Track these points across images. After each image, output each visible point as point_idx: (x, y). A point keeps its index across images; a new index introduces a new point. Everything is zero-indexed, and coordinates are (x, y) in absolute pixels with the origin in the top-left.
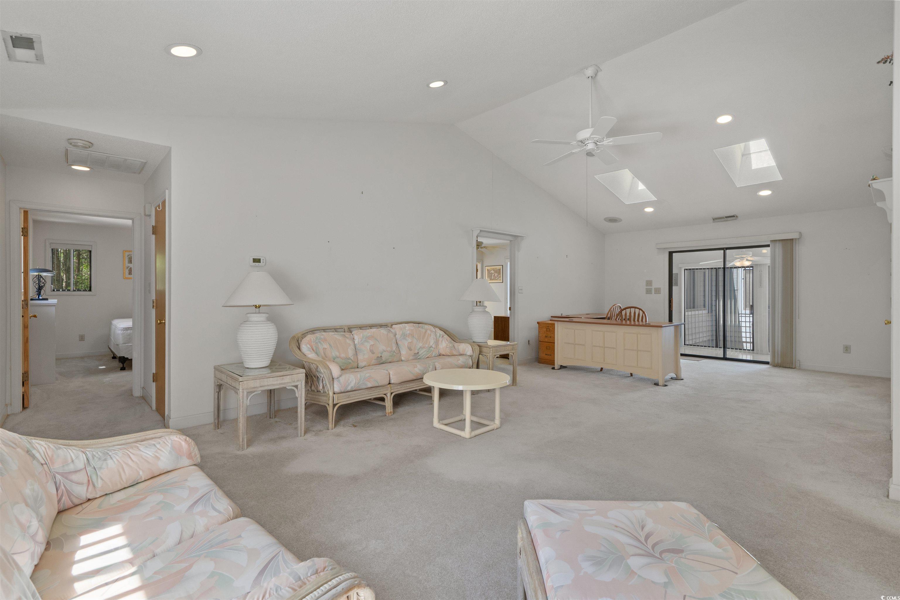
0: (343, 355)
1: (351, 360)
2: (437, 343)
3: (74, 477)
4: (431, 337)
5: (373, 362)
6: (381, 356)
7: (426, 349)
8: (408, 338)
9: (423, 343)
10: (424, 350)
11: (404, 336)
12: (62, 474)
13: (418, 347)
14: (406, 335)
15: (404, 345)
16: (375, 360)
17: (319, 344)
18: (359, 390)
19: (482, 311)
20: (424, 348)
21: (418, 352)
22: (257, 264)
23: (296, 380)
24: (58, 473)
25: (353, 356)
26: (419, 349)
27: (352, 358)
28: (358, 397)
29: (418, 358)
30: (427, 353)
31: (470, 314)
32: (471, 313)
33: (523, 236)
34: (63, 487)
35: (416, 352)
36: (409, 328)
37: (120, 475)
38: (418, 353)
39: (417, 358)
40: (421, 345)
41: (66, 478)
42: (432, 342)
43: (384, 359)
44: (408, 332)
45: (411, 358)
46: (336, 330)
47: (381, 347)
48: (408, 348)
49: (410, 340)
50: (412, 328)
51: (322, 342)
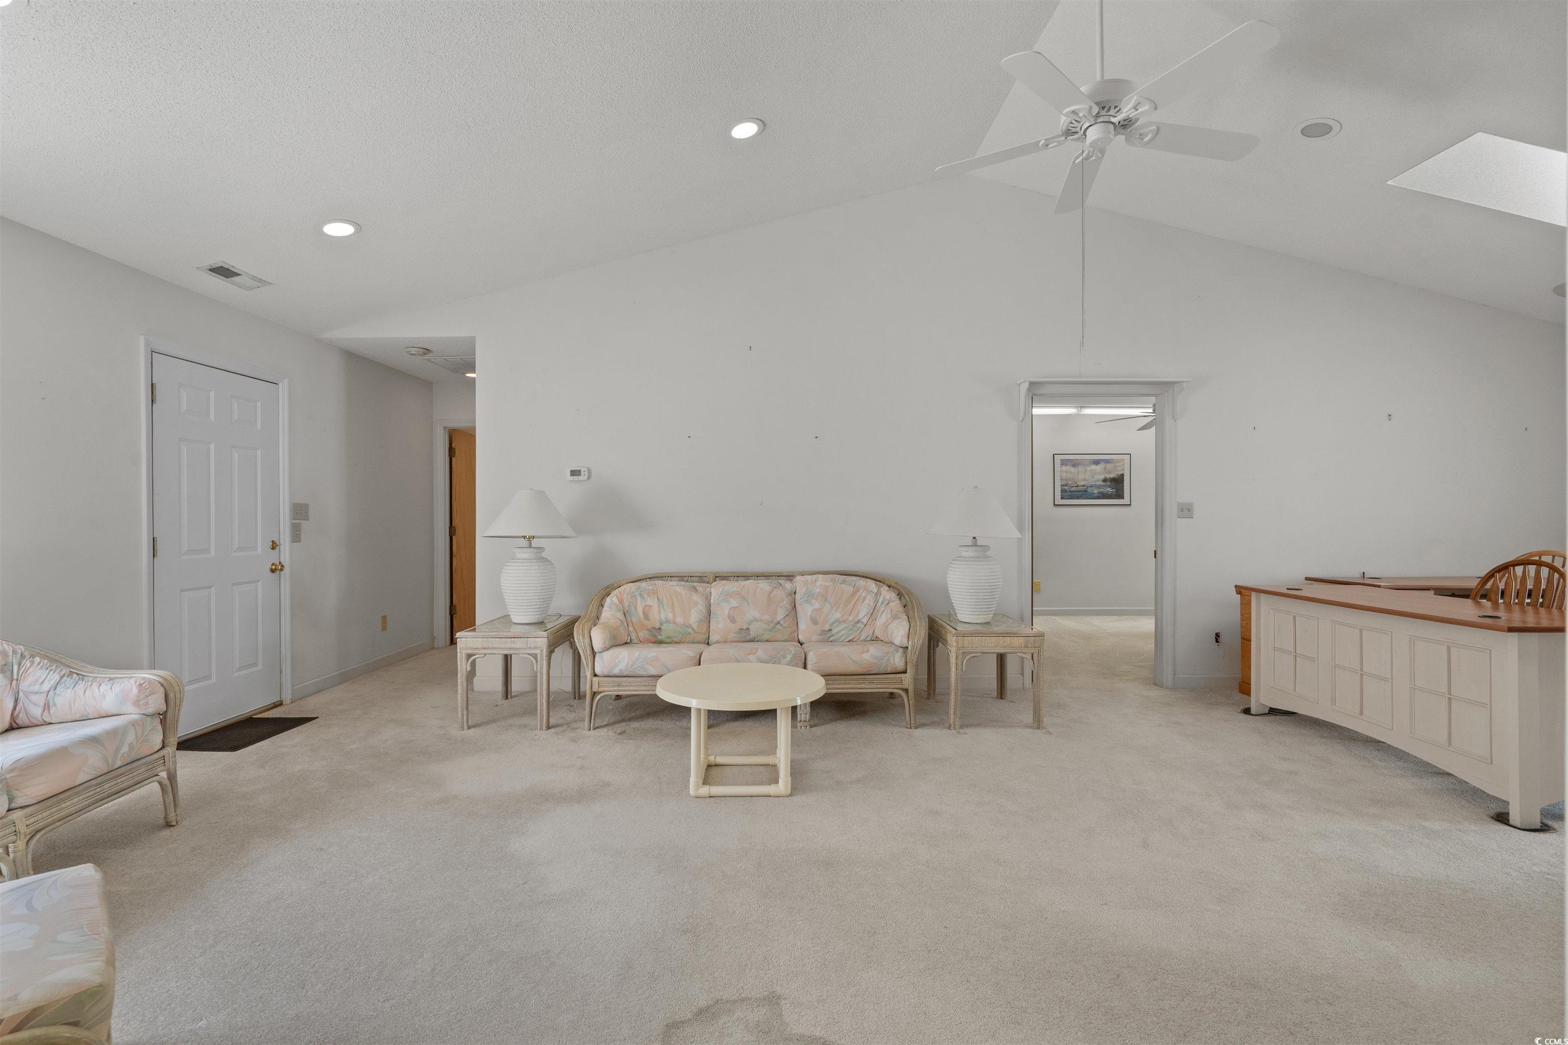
0: (679, 620)
1: (693, 628)
2: (873, 613)
3: (34, 698)
4: (864, 603)
5: (732, 636)
6: (748, 629)
7: (847, 625)
8: (815, 601)
9: (842, 613)
10: (843, 626)
11: (810, 596)
12: (24, 693)
13: (833, 619)
14: (813, 595)
15: (805, 611)
16: (735, 633)
17: (639, 599)
18: (640, 677)
19: (971, 558)
20: (845, 622)
21: (831, 628)
22: (576, 478)
23: (532, 647)
24: (22, 690)
25: (697, 624)
26: (834, 623)
27: (695, 626)
28: (636, 688)
29: (830, 640)
30: (850, 632)
31: (953, 562)
32: (953, 560)
33: (1182, 382)
34: (22, 705)
35: (827, 627)
36: (821, 583)
37: (71, 707)
38: (830, 630)
39: (828, 639)
40: (838, 615)
41: (26, 697)
42: (863, 612)
43: (753, 634)
44: (818, 590)
45: (815, 638)
46: (681, 578)
47: (752, 613)
48: (811, 619)
49: (817, 606)
50: (826, 584)
51: (646, 596)
